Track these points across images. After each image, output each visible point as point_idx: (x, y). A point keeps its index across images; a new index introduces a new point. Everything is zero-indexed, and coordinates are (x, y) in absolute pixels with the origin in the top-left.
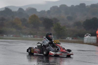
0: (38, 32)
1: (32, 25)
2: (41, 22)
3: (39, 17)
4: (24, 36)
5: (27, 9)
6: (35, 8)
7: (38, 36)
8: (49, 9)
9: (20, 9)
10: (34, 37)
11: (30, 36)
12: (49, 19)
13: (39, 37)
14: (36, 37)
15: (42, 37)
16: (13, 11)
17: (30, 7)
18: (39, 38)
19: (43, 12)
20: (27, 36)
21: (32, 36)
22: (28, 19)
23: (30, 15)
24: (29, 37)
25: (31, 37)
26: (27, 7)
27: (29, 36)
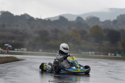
0: (101, 48)
1: (94, 39)
2: (105, 34)
3: (103, 28)
4: (83, 53)
5: (87, 19)
6: (98, 16)
7: (101, 53)
10: (96, 54)
11: (91, 53)
12: (115, 31)
13: (103, 53)
14: (99, 54)
15: (107, 54)
17: (91, 16)
18: (102, 56)
19: (108, 22)
20: (87, 53)
21: (93, 53)
22: (88, 31)
23: (91, 25)
24: (90, 54)
25: (92, 54)
26: (88, 16)
27: (90, 53)
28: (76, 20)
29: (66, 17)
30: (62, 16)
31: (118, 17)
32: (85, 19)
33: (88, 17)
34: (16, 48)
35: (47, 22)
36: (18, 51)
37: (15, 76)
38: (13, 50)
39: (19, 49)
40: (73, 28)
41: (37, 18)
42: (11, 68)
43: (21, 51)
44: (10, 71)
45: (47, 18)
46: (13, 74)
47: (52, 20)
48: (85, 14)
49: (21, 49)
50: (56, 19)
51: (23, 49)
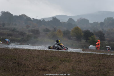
6: (87, 19)
16: (61, 21)
17: (82, 18)
28: (67, 21)
30: (55, 17)
31: (105, 20)
35: (42, 22)
45: (42, 19)
50: (50, 20)
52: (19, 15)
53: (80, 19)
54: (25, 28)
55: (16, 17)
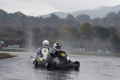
0: (91, 45)
1: (84, 36)
2: (95, 32)
3: (93, 26)
4: (73, 49)
5: (78, 16)
6: (88, 14)
7: (91, 50)
8: (105, 16)
9: (70, 16)
10: (86, 51)
11: (82, 49)
12: (104, 28)
13: (93, 50)
14: (89, 50)
15: (97, 51)
16: (60, 18)
17: (82, 14)
18: (92, 52)
19: (97, 20)
20: (77, 49)
21: (84, 49)
23: (82, 23)
24: (81, 51)
25: (83, 51)
27: (80, 49)
28: (67, 18)
29: (58, 15)
30: (53, 14)
31: (107, 15)
32: (75, 16)
33: (78, 15)
34: (10, 45)
35: (39, 20)
36: (11, 47)
37: (8, 72)
38: (7, 46)
39: (12, 46)
40: (64, 25)
41: (30, 16)
42: (4, 65)
43: (14, 47)
44: (3, 67)
45: (39, 16)
46: (5, 70)
47: (44, 18)
48: (75, 12)
49: (14, 46)
50: (48, 17)
51: (16, 45)
52: (14, 13)
53: (80, 15)
54: (22, 26)
55: (10, 14)
